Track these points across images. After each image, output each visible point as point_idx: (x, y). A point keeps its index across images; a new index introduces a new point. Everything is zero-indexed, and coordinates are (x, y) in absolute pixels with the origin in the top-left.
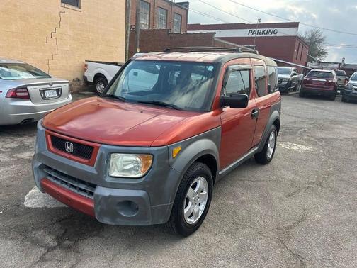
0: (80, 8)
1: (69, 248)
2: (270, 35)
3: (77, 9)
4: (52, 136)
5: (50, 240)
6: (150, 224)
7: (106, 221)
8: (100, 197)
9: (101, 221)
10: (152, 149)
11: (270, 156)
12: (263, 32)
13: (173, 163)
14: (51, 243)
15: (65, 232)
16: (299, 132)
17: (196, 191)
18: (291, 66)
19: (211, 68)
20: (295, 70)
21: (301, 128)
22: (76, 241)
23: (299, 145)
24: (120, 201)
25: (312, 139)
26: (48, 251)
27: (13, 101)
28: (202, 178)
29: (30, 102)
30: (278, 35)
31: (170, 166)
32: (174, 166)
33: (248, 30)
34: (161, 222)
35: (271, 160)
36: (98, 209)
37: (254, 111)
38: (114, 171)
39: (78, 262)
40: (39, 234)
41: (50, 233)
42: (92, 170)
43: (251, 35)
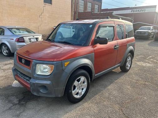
0: (51, 4)
1: (23, 104)
2: (142, 12)
3: (51, 5)
4: (18, 57)
5: (16, 101)
6: (54, 96)
7: (35, 94)
8: (32, 83)
9: (33, 94)
10: (54, 62)
11: (128, 68)
12: (139, 11)
13: (65, 69)
14: (16, 102)
15: (24, 98)
16: (149, 57)
17: (79, 83)
18: (151, 26)
19: (91, 26)
20: (152, 28)
21: (151, 55)
22: (26, 102)
23: (146, 64)
24: (40, 85)
25: (155, 61)
26: (13, 105)
27: (17, 43)
28: (83, 77)
29: (24, 43)
30: (146, 11)
31: (63, 70)
32: (66, 71)
33: (131, 10)
34: (60, 96)
35: (129, 70)
36: (32, 88)
37: (116, 46)
38: (38, 72)
39: (24, 111)
40: (12, 98)
41: (17, 98)
42: (30, 71)
43: (132, 12)
